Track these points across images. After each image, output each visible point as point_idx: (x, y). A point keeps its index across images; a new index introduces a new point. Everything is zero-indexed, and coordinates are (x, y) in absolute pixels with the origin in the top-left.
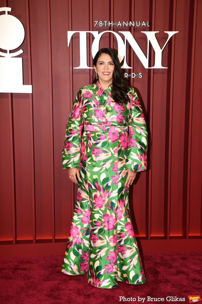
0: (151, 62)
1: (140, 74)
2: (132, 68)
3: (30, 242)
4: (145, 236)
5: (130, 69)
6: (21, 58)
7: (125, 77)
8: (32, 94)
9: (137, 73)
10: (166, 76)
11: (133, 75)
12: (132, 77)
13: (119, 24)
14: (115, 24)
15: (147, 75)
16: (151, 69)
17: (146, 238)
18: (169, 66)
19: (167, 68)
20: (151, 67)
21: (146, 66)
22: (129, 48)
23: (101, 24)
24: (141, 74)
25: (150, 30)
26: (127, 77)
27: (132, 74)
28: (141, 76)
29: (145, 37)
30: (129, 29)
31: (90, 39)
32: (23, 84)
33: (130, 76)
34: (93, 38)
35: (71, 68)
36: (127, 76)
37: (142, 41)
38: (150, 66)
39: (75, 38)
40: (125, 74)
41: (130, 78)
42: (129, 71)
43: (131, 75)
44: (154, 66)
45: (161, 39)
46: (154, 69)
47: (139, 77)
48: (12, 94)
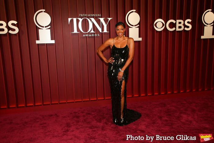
0: (103, 30)
2: (95, 32)
3: (57, 104)
4: (103, 99)
7: (92, 36)
9: (97, 34)
10: (109, 35)
13: (89, 15)
14: (88, 15)
15: (101, 35)
17: (104, 99)
18: (110, 31)
22: (94, 24)
23: (82, 15)
24: (99, 34)
25: (102, 17)
29: (100, 20)
30: (93, 17)
31: (78, 21)
32: (51, 40)
34: (79, 21)
35: (70, 33)
37: (99, 22)
39: (72, 21)
40: (92, 34)
41: (94, 36)
42: (94, 34)
45: (106, 21)
47: (98, 36)
48: (46, 44)
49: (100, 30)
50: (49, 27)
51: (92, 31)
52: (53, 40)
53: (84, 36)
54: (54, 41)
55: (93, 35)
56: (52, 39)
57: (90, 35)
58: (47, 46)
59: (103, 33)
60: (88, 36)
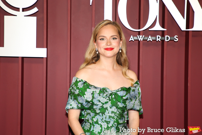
1: (176, 37)
2: (166, 30)
5: (164, 31)
6: (36, 18)
7: (157, 40)
8: (47, 58)
9: (172, 36)
11: (168, 38)
12: (166, 40)
15: (184, 39)
16: (189, 31)
20: (189, 29)
22: (163, 7)
24: (177, 36)
26: (160, 41)
27: (166, 36)
28: (176, 40)
33: (163, 39)
35: (93, 29)
36: (159, 39)
38: (187, 27)
40: (158, 36)
41: (163, 41)
42: (163, 33)
43: (164, 37)
44: (192, 27)
47: (175, 40)
48: (23, 58)
49: (182, 23)
50: (35, 10)
51: (158, 27)
52: (43, 47)
53: (132, 38)
55: (159, 38)
56: (39, 45)
57: (150, 39)
58: (25, 65)
59: (190, 32)
60: (143, 40)
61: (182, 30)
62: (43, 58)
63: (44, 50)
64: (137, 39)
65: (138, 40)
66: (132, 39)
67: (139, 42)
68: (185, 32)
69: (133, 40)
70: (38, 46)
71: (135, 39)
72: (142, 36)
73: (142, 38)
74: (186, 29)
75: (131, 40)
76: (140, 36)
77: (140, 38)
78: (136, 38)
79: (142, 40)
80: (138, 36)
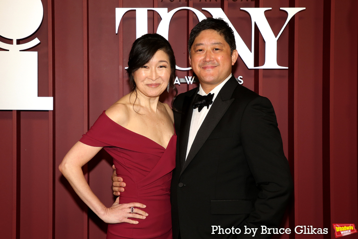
0: (259, 58)
1: (240, 78)
8: (54, 111)
10: (286, 81)
15: (252, 80)
18: (291, 64)
19: (287, 68)
20: (258, 66)
21: (250, 64)
24: (242, 77)
25: (257, 5)
28: (241, 82)
30: (220, 4)
31: (154, 20)
35: (121, 67)
38: (256, 64)
39: (129, 19)
44: (263, 64)
46: (263, 69)
48: (19, 112)
50: (36, 41)
52: (48, 95)
54: (51, 99)
58: (22, 121)
59: (259, 70)
60: (193, 83)
61: (249, 68)
62: (48, 111)
63: (50, 100)
64: (184, 82)
65: (187, 83)
66: (177, 81)
67: (188, 85)
68: (253, 71)
69: (179, 84)
70: (40, 94)
71: (182, 82)
72: (191, 77)
73: (191, 79)
74: (255, 66)
75: (176, 84)
76: (189, 77)
77: (188, 80)
78: (183, 80)
79: (191, 83)
80: (186, 77)
